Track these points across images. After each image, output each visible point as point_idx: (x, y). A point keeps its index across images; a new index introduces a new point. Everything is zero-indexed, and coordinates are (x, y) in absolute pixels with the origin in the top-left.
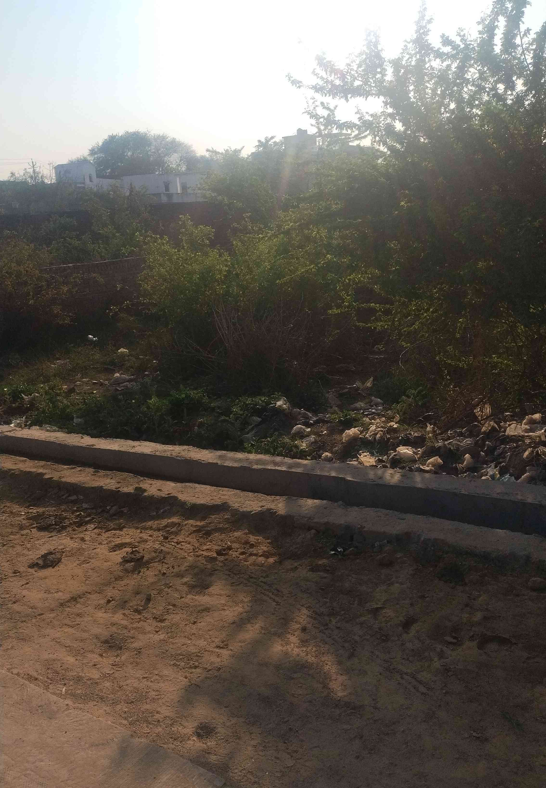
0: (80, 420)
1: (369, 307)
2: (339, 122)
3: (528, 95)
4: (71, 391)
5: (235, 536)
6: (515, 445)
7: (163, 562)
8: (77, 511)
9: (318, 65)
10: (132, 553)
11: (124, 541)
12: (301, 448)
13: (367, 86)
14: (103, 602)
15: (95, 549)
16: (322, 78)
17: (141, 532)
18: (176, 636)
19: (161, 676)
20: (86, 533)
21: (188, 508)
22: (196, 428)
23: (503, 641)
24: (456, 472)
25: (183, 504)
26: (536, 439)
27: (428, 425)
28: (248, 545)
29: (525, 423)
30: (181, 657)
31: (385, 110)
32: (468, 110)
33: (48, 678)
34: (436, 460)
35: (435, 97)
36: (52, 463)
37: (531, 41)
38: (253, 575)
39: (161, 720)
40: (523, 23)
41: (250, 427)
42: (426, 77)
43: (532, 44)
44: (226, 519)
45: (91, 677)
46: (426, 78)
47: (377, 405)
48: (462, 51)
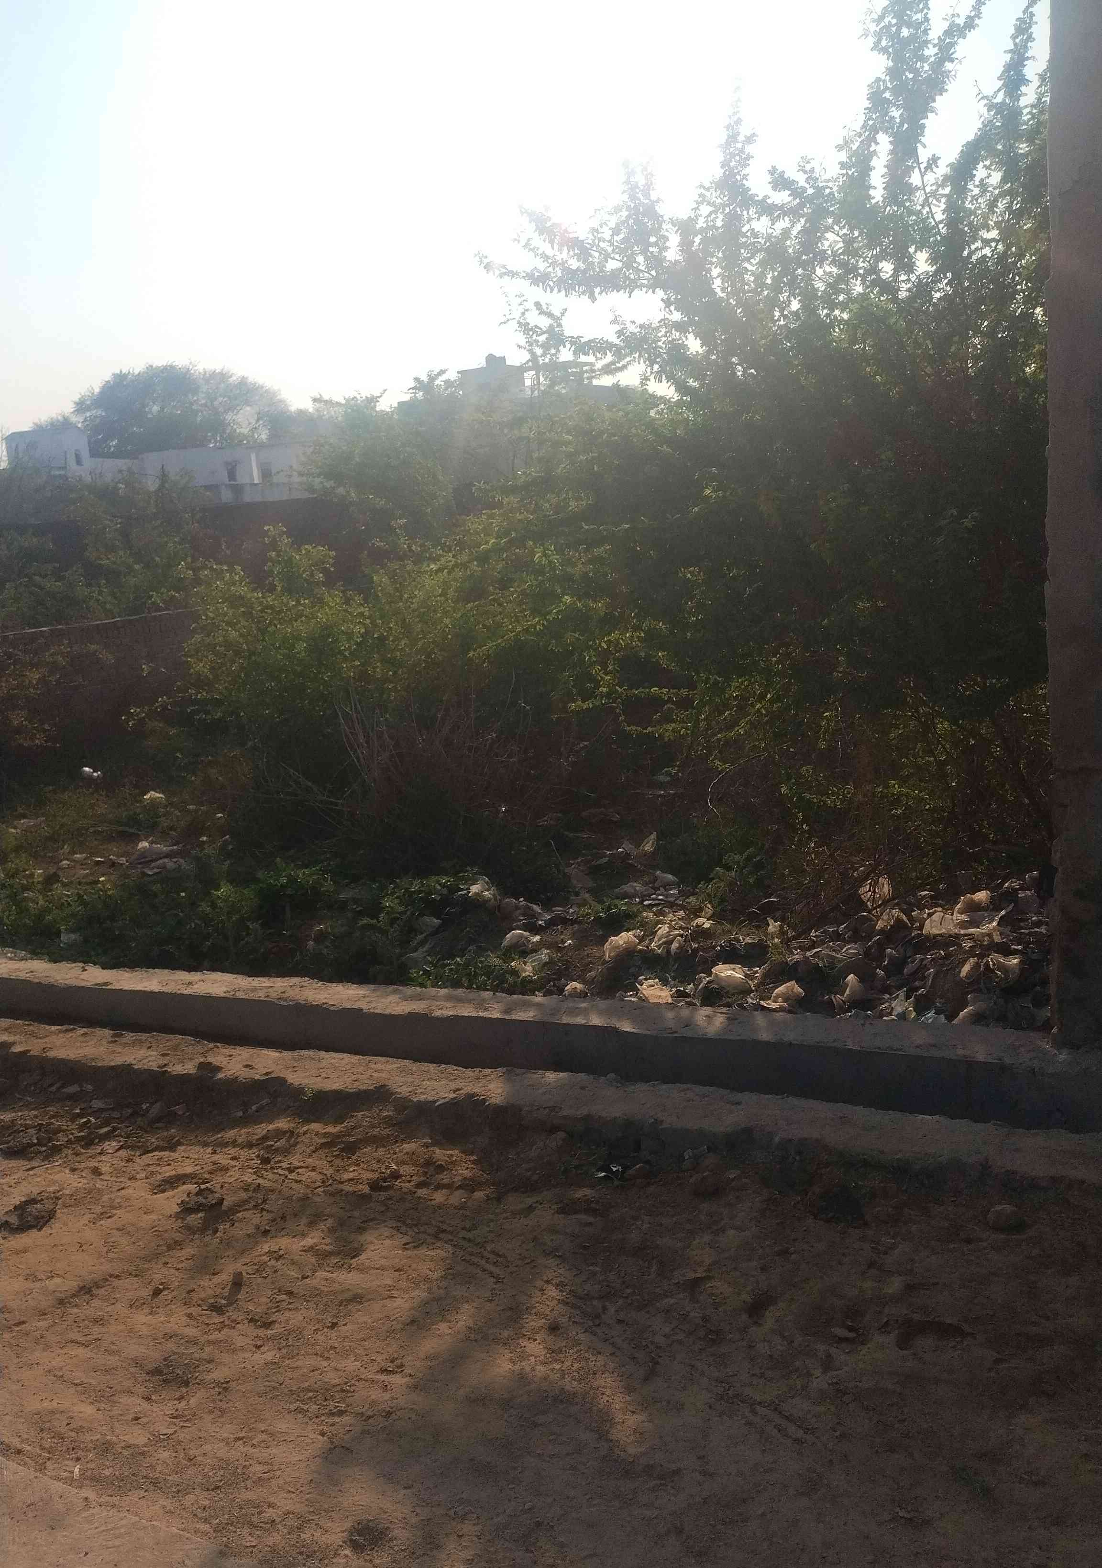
0: (73, 936)
1: (649, 695)
2: (580, 341)
3: (940, 281)
4: (51, 880)
5: (405, 1151)
6: (942, 952)
7: (262, 1209)
8: (80, 1116)
9: (536, 231)
10: (200, 1193)
11: (180, 1171)
12: (524, 975)
13: (631, 271)
14: (145, 1293)
15: (123, 1189)
16: (545, 257)
17: (214, 1152)
18: (298, 1354)
19: (272, 1435)
20: (103, 1158)
21: (309, 1100)
22: (311, 943)
23: (945, 1331)
24: (830, 1009)
25: (298, 1092)
26: (984, 941)
27: (771, 921)
28: (432, 1168)
29: (960, 911)
30: (311, 1394)
31: (667, 316)
32: (825, 311)
33: (42, 1448)
34: (791, 987)
35: (762, 291)
36: (27, 1023)
37: (941, 179)
38: (444, 1227)
39: (278, 1520)
40: (925, 146)
41: (420, 937)
42: (742, 251)
43: (943, 185)
44: (385, 1117)
45: (130, 1442)
46: (745, 253)
47: (667, 886)
48: (810, 199)
